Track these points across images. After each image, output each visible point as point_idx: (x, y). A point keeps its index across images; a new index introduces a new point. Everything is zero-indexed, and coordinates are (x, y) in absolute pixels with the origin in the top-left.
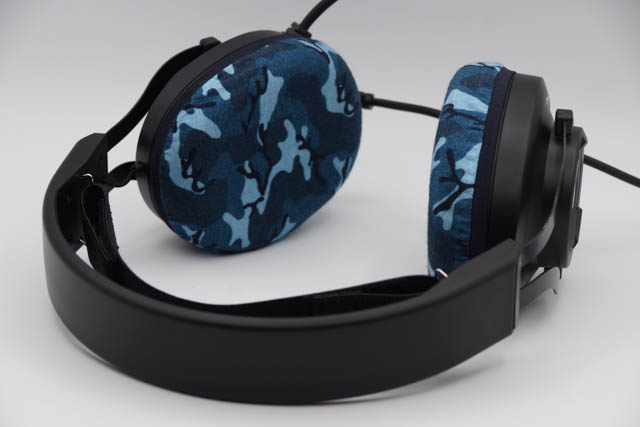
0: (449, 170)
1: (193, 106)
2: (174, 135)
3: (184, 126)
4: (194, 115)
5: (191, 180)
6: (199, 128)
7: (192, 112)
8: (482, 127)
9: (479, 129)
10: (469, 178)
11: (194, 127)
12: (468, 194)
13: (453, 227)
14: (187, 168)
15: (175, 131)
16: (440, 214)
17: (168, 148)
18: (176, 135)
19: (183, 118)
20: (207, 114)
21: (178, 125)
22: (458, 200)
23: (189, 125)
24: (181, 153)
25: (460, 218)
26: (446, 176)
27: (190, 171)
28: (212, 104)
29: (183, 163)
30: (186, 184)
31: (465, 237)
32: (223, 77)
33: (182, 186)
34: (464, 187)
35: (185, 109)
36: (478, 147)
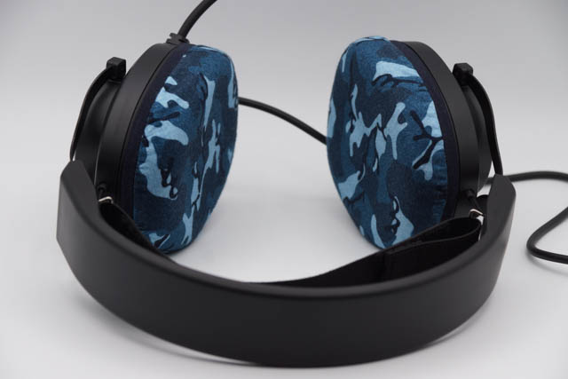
0: (419, 129)
1: (159, 120)
2: (147, 149)
3: (156, 140)
4: (163, 127)
5: (170, 187)
6: (173, 138)
7: (160, 125)
8: (424, 88)
9: (424, 91)
10: (437, 132)
11: (168, 138)
12: (440, 146)
13: (434, 176)
14: (167, 177)
15: (147, 145)
16: (422, 167)
17: (143, 162)
18: (151, 149)
19: (150, 131)
20: (175, 124)
21: (149, 138)
22: (433, 152)
23: (162, 137)
24: (160, 164)
25: (439, 168)
26: (418, 134)
27: (169, 180)
28: (177, 115)
29: (162, 173)
30: (165, 193)
31: (444, 182)
32: (169, 89)
33: (161, 195)
34: (436, 141)
35: (151, 123)
36: (432, 105)
